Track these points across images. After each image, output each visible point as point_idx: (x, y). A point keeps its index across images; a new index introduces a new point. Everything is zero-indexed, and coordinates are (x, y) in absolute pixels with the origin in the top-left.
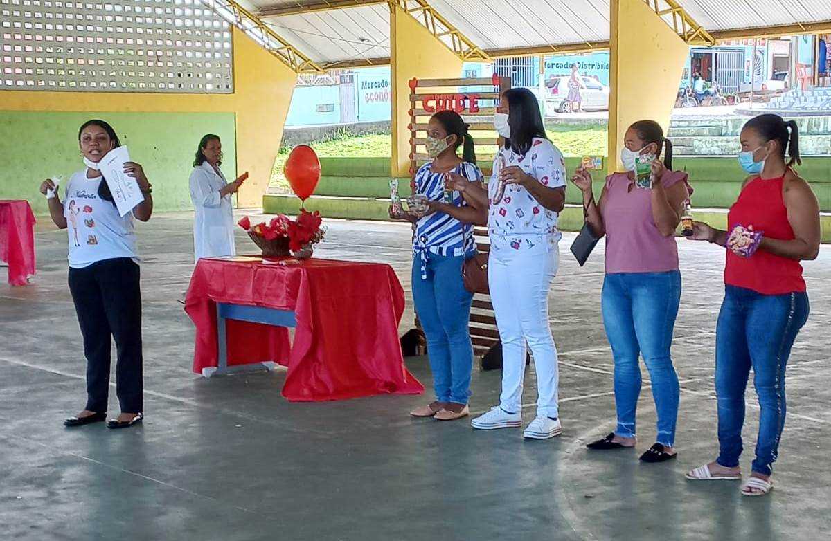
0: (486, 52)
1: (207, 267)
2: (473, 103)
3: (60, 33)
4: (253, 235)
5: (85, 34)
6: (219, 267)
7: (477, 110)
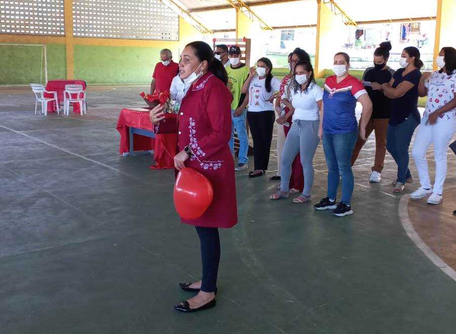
0: (273, 28)
1: (124, 112)
3: (114, 17)
4: (145, 99)
5: (124, 18)
6: (129, 112)
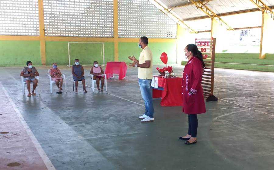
2: (208, 44)
3: (140, 26)
4: (159, 71)
5: (146, 26)
7: (208, 45)
